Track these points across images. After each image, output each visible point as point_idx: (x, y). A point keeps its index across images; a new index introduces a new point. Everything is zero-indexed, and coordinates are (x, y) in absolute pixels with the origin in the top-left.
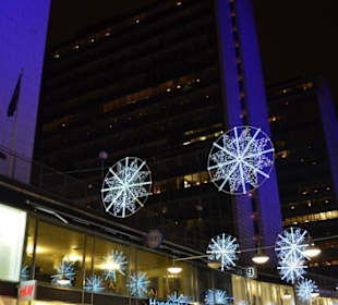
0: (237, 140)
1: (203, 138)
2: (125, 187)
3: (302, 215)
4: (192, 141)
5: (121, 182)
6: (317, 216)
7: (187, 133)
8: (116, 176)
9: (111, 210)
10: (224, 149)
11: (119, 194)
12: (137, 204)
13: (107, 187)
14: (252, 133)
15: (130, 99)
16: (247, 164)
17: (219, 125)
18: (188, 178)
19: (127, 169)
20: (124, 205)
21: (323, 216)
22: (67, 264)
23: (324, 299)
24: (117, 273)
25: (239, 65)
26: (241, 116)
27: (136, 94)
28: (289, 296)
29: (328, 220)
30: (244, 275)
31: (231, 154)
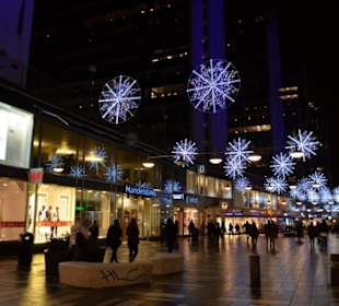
0: (212, 70)
1: (169, 57)
2: (118, 100)
3: (242, 126)
4: (160, 58)
5: (115, 95)
6: (254, 128)
8: (111, 91)
9: (107, 117)
10: (201, 76)
11: (114, 105)
12: (128, 114)
13: (103, 98)
14: (224, 66)
15: (109, 17)
16: (218, 90)
17: (184, 47)
18: (155, 90)
19: (120, 85)
20: (117, 114)
21: (259, 128)
22: (58, 156)
23: (253, 192)
24: (100, 164)
26: (203, 41)
28: (229, 189)
29: (262, 132)
30: (196, 171)
31: (207, 81)
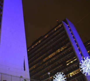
0: (86, 61)
1: (72, 62)
4: (69, 63)
5: (58, 80)
7: (67, 62)
8: (56, 79)
10: (83, 64)
15: (50, 57)
17: (75, 57)
18: (71, 74)
19: (58, 76)
25: (75, 41)
26: (80, 53)
27: (51, 55)
31: (85, 65)
